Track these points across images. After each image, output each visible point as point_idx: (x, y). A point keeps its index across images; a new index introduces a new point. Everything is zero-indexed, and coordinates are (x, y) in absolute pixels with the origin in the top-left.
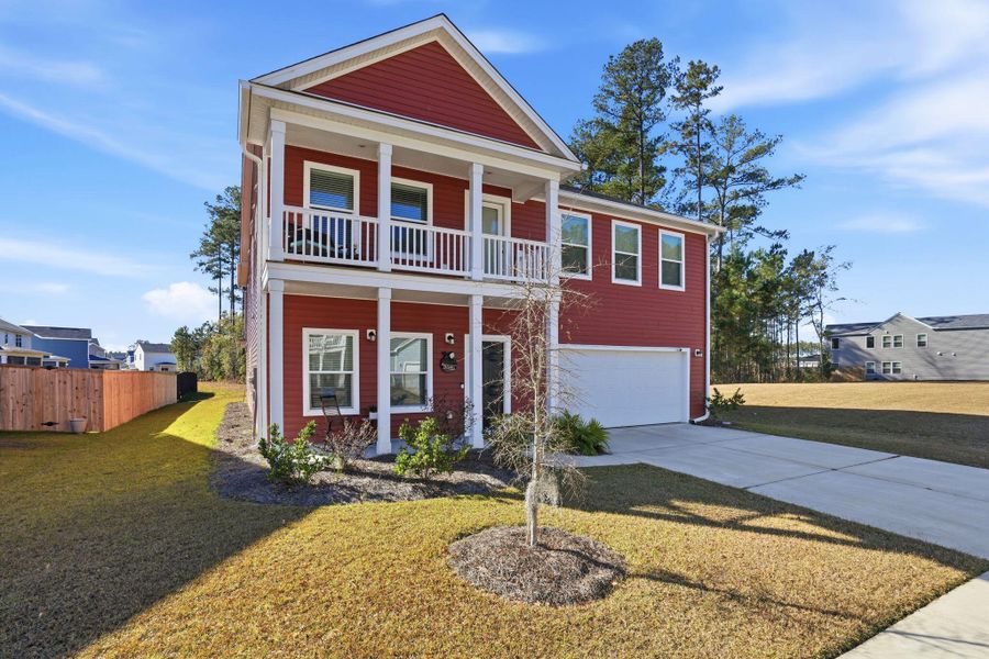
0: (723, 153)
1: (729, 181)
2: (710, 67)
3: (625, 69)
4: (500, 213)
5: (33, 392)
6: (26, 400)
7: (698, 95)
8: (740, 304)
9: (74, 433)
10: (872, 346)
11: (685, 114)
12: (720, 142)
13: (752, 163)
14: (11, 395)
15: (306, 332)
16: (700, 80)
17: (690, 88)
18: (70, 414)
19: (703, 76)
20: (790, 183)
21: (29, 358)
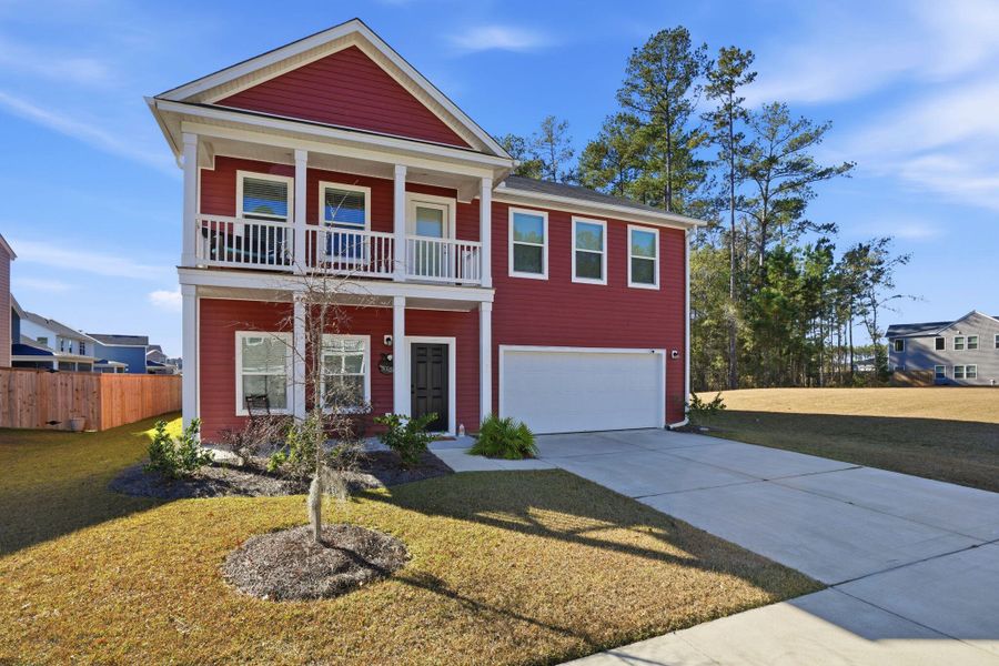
0: (765, 143)
1: (772, 173)
2: (744, 52)
3: (648, 60)
4: (445, 213)
5: (39, 393)
6: (32, 401)
7: (731, 82)
8: (777, 303)
9: (73, 432)
10: (943, 348)
11: (717, 103)
12: (763, 132)
13: (799, 152)
14: (19, 396)
15: (239, 335)
16: (734, 66)
17: (721, 75)
18: (70, 414)
19: (735, 63)
20: (839, 171)
21: (79, 364)
